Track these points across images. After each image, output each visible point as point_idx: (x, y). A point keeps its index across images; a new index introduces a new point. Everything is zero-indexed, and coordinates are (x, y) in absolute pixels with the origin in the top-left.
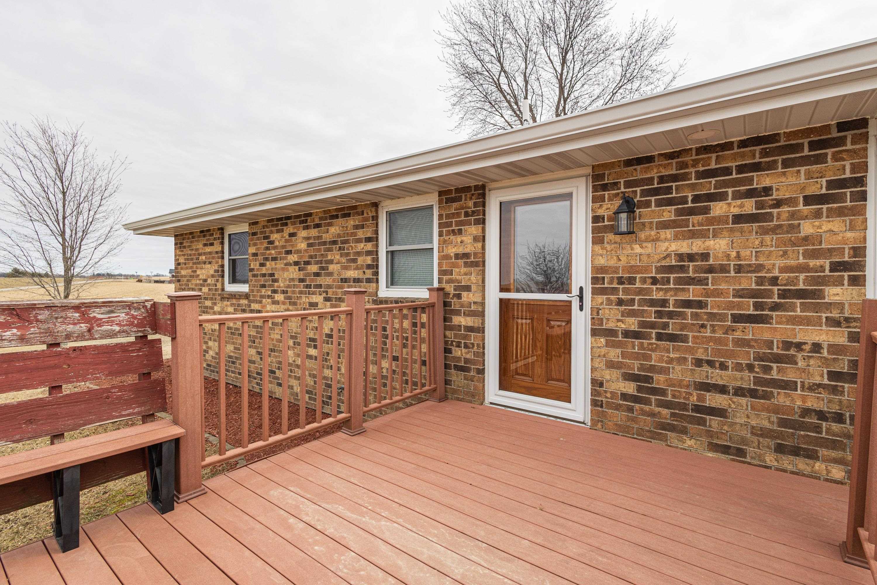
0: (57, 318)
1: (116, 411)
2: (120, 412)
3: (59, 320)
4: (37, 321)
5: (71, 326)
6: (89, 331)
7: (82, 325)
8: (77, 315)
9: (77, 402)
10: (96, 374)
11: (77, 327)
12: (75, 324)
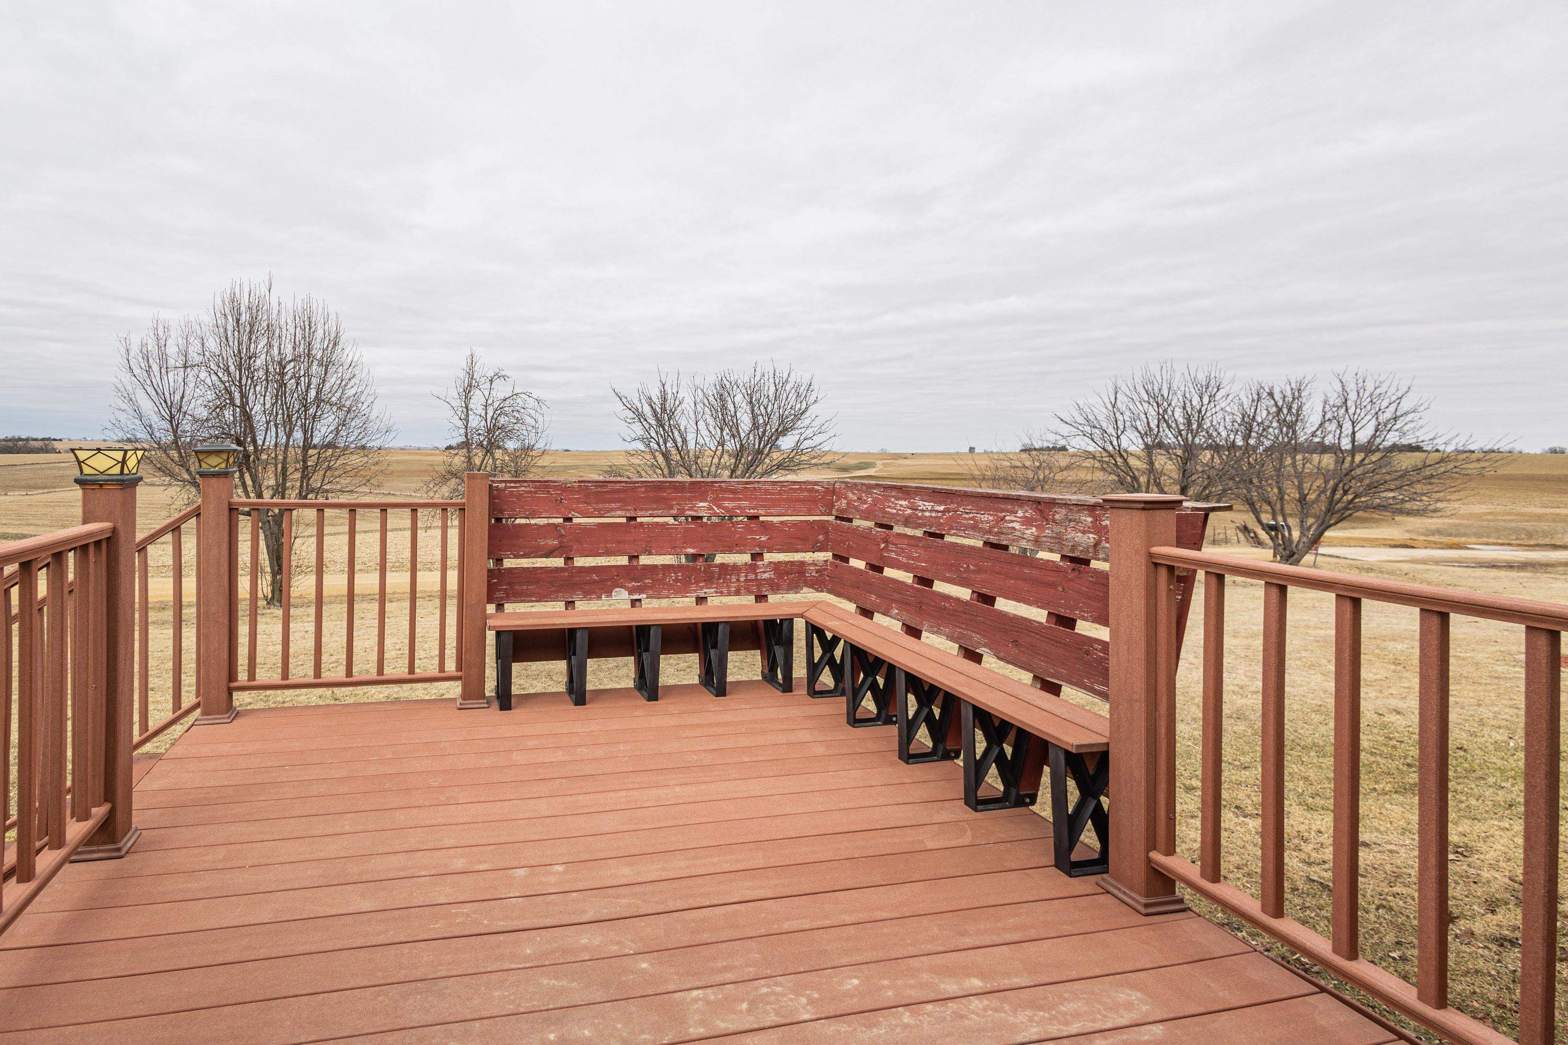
0: (1070, 521)
1: (1089, 679)
2: (1092, 683)
3: (1072, 524)
4: (1054, 521)
5: (1080, 534)
6: (1096, 545)
7: (1091, 536)
8: (1090, 519)
9: (1057, 642)
10: (1084, 612)
11: (1085, 538)
12: (1084, 532)
